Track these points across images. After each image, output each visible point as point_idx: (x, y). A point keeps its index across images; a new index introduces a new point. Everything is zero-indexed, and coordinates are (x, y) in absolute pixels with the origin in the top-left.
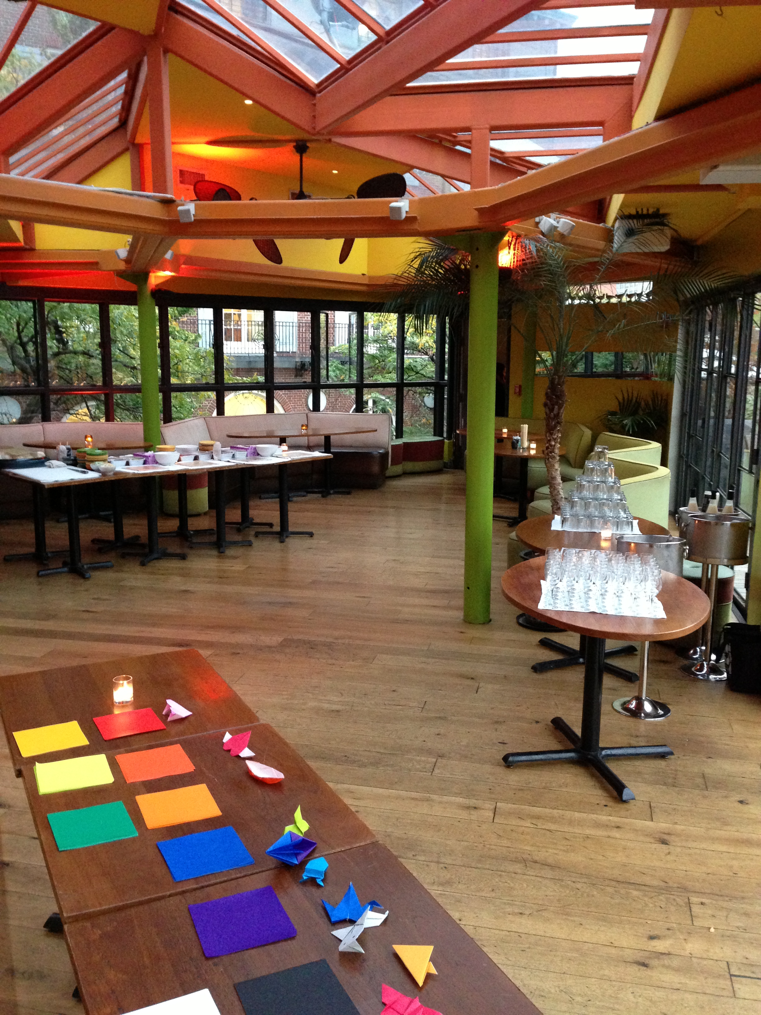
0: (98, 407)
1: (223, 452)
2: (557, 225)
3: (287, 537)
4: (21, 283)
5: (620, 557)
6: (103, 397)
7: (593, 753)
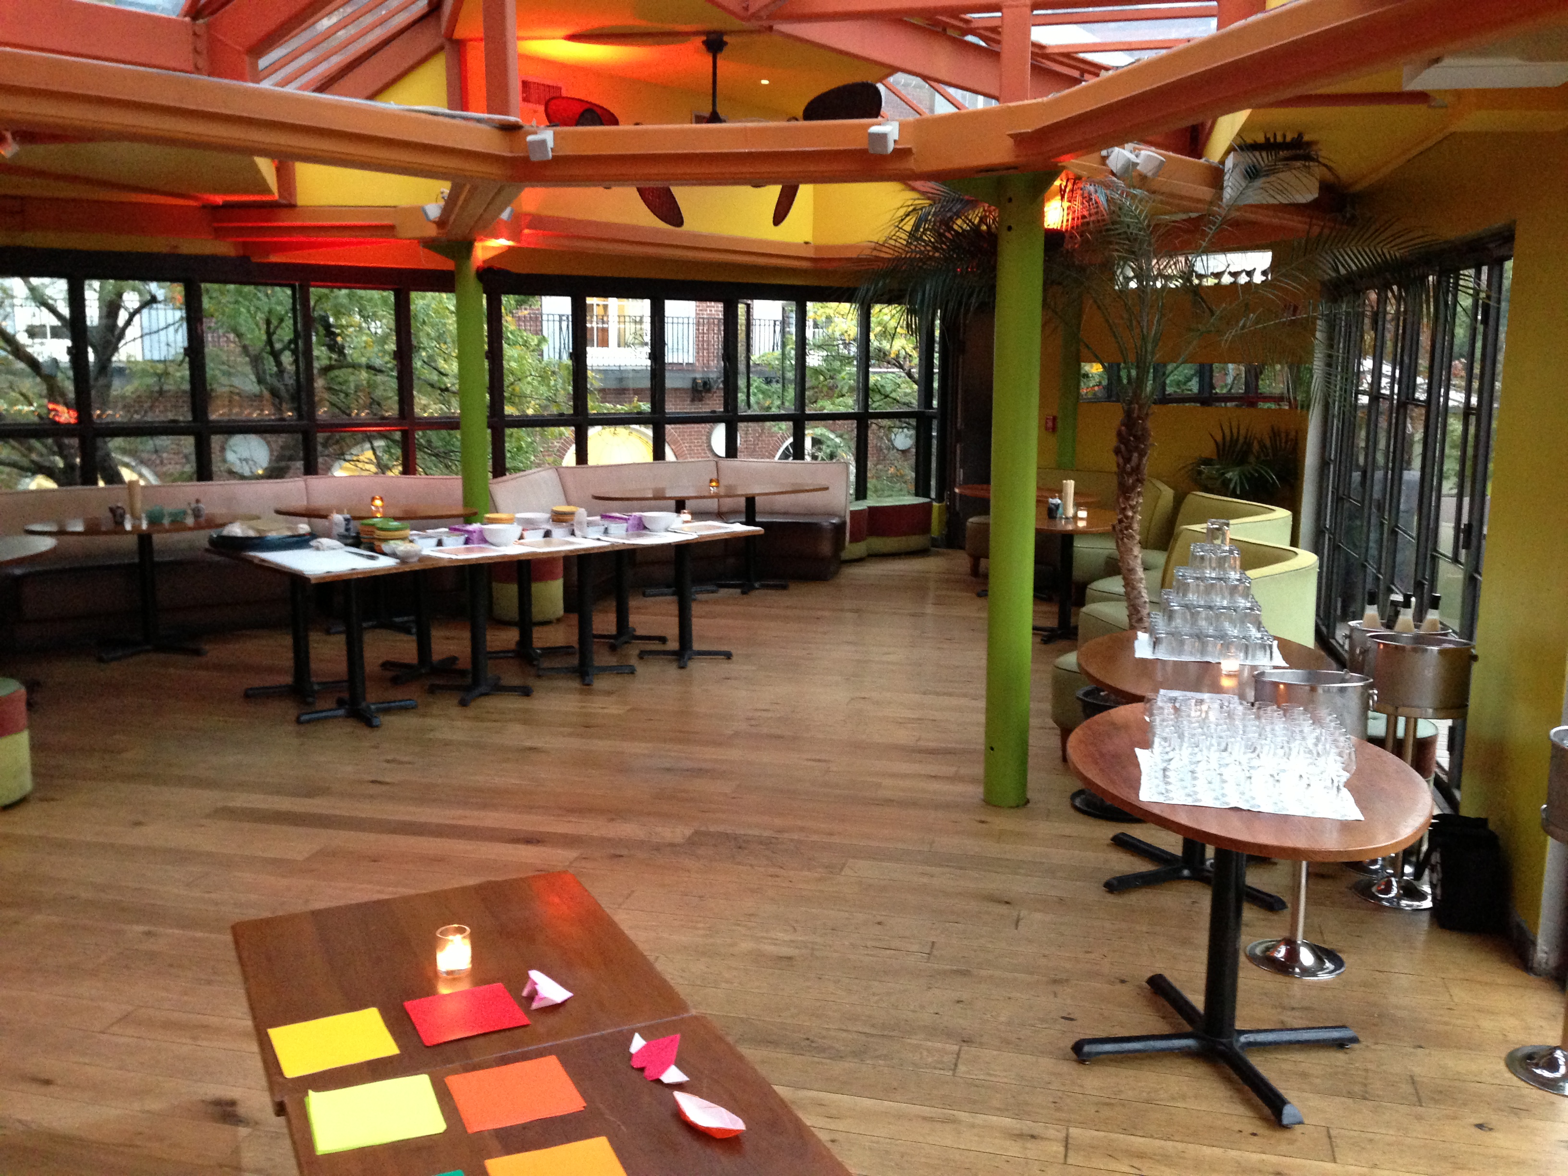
0: (387, 450)
1: (589, 524)
2: (1138, 161)
3: (690, 659)
4: (274, 259)
6: (397, 436)
7: (1224, 1041)
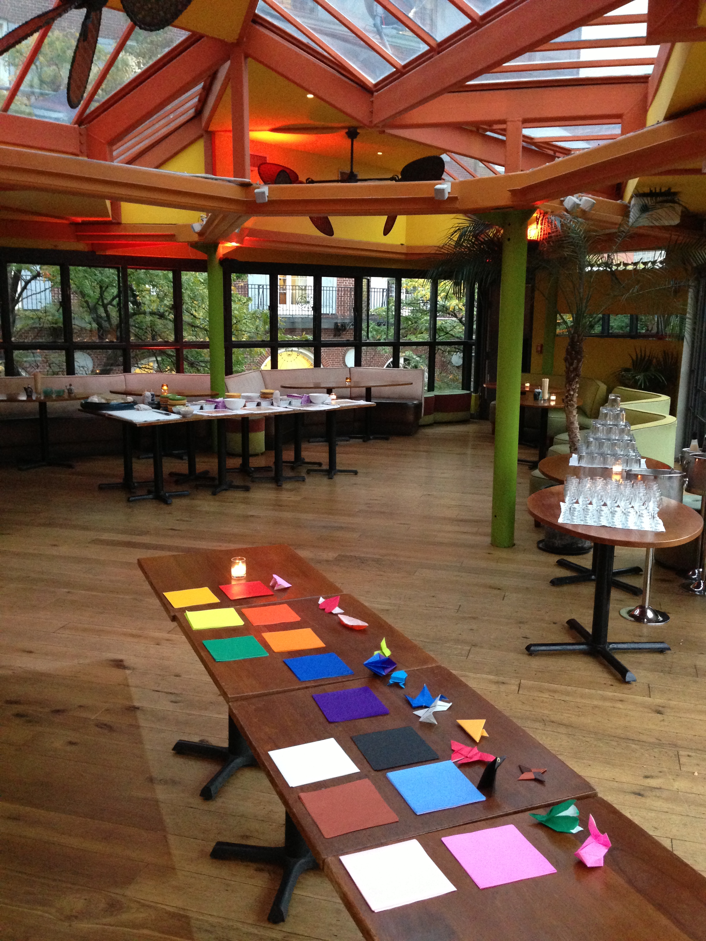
1: (281, 400)
2: (580, 203)
3: (335, 474)
4: (109, 253)
5: (628, 483)
6: (174, 353)
7: (601, 646)
